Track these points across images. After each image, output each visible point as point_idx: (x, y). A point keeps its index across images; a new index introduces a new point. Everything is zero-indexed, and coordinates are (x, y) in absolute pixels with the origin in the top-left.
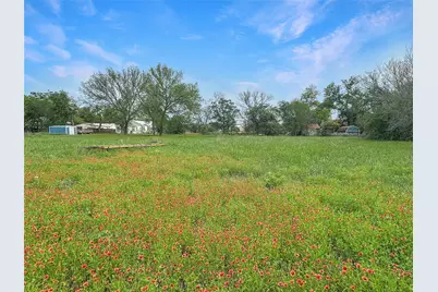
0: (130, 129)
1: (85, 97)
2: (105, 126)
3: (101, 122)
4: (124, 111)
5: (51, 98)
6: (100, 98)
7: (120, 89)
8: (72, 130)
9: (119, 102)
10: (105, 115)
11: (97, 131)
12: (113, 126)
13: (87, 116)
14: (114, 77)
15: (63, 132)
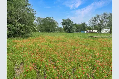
0: (102, 32)
1: (90, 23)
2: (94, 31)
3: (93, 30)
4: (100, 26)
5: (82, 24)
6: (94, 23)
7: (100, 20)
8: (85, 32)
9: (99, 24)
10: (94, 28)
11: (91, 32)
12: (96, 31)
13: (89, 28)
14: (98, 17)
15: (84, 32)
